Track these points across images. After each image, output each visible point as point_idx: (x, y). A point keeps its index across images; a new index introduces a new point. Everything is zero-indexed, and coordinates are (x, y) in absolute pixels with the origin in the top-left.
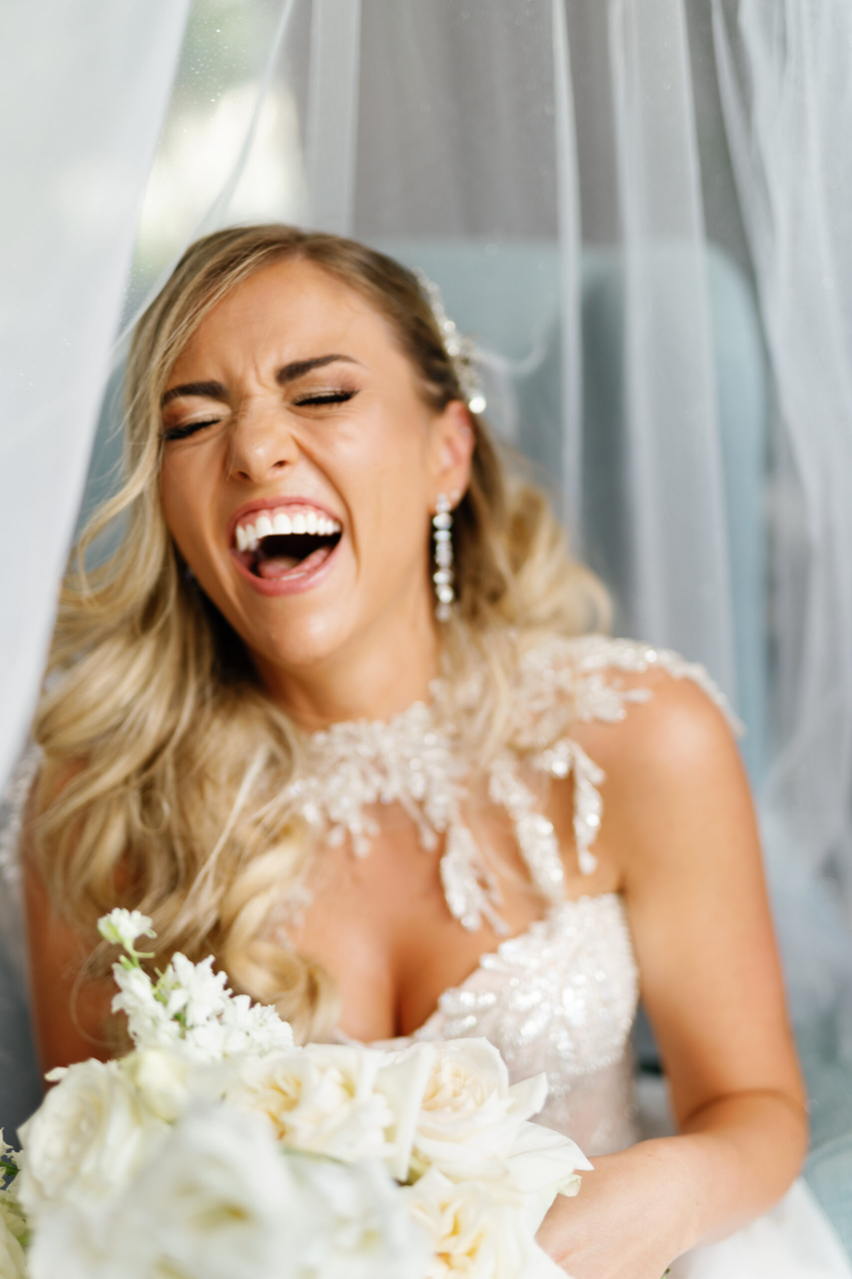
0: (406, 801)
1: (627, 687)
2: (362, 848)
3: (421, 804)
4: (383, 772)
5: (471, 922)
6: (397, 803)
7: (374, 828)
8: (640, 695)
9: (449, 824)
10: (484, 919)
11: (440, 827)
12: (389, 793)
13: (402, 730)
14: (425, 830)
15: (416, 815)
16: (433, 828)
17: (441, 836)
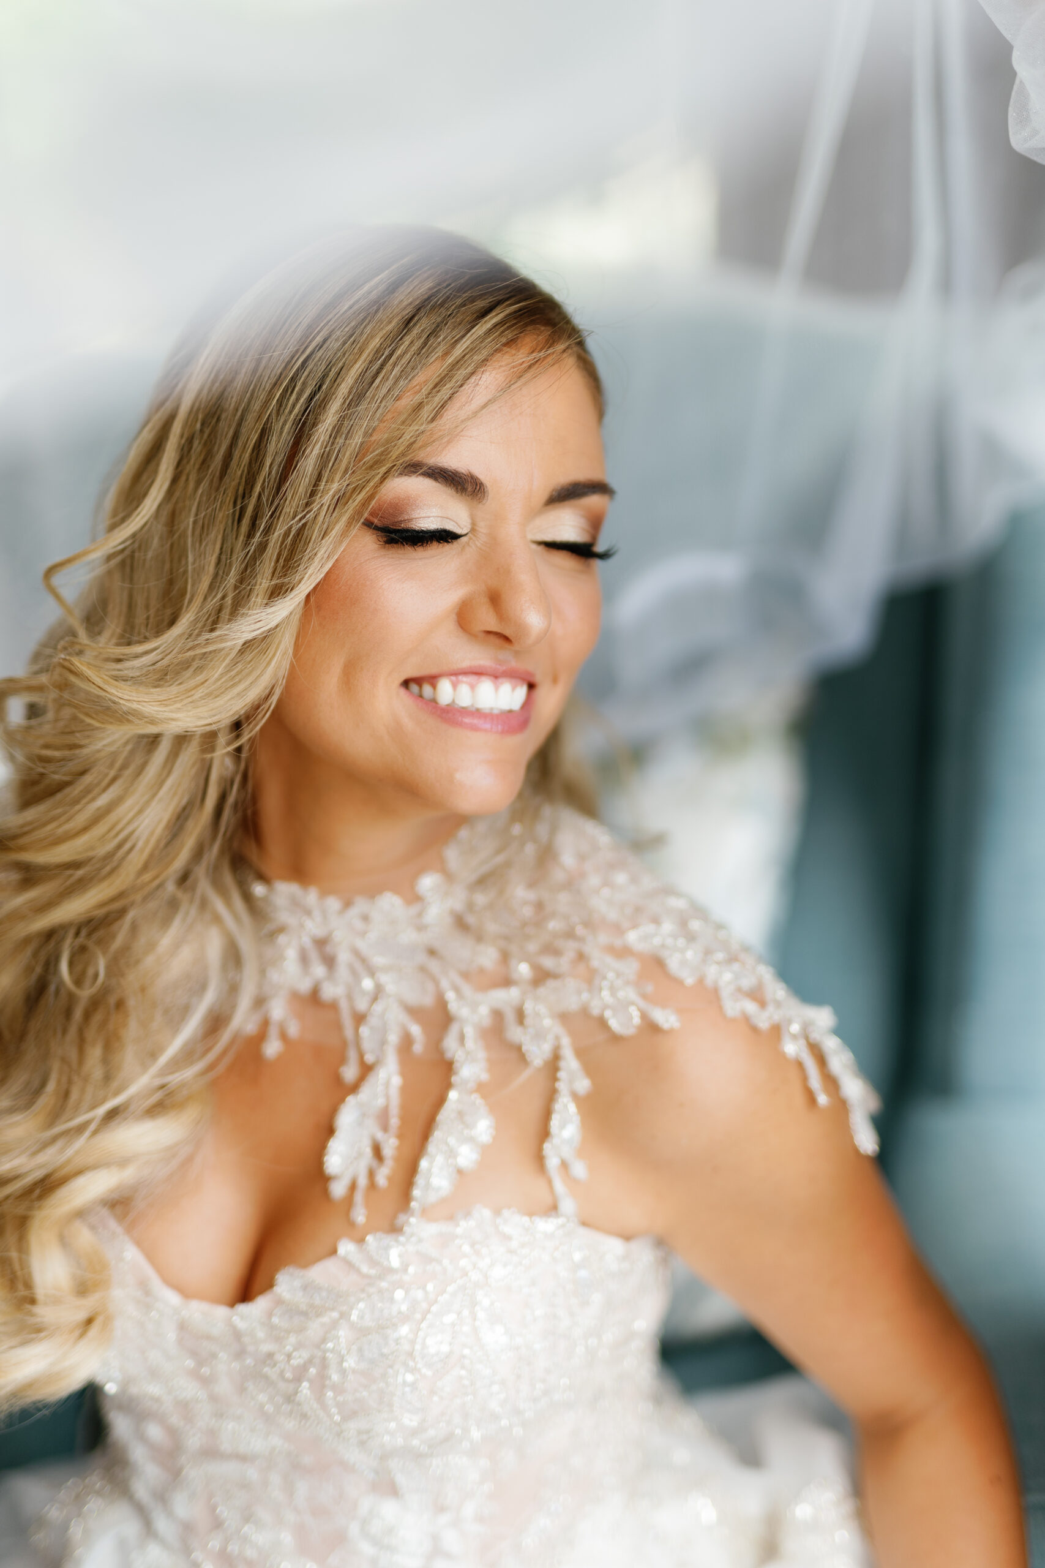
0: (345, 1009)
2: (273, 1048)
3: (360, 1020)
4: (330, 962)
5: (338, 1187)
6: (334, 1006)
9: (379, 1061)
11: (369, 1058)
12: (329, 991)
13: (366, 918)
14: (352, 1055)
15: (349, 1032)
16: (361, 1056)
17: (366, 1069)
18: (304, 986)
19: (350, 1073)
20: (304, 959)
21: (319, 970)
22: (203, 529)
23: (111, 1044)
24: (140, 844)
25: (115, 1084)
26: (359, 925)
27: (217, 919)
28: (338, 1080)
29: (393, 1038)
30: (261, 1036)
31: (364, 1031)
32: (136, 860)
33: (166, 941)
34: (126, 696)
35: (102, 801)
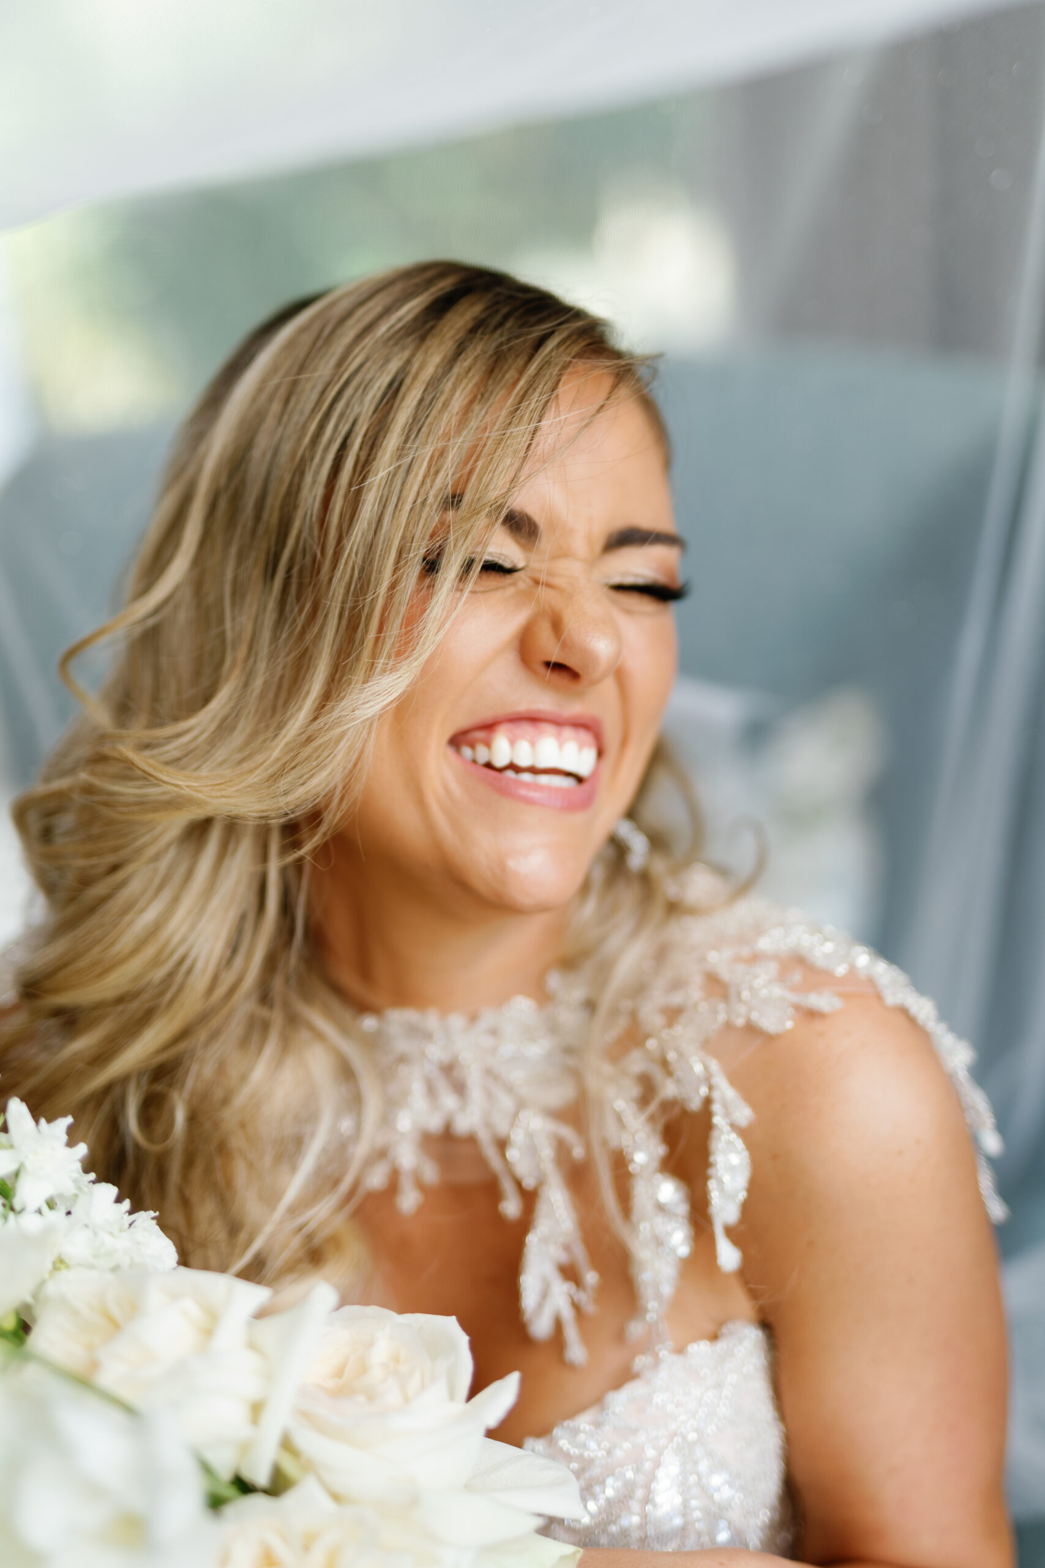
0: (485, 1138)
1: (807, 987)
2: (409, 1200)
3: (502, 1144)
4: (460, 1088)
5: (541, 1327)
6: (471, 1140)
7: (431, 1173)
8: (822, 1001)
9: (541, 1183)
10: (558, 1325)
11: (529, 1183)
12: (464, 1124)
13: (494, 1032)
14: (508, 1186)
15: (495, 1163)
16: (518, 1184)
17: (530, 1198)
18: (434, 1123)
19: (511, 1207)
20: (431, 1091)
21: (449, 1101)
22: (238, 593)
23: (224, 1195)
24: (200, 965)
25: (243, 1236)
26: (488, 1041)
27: (320, 1036)
28: (498, 1219)
29: (547, 1153)
30: (392, 1188)
31: (512, 1154)
32: (199, 982)
33: (259, 1072)
34: (178, 782)
35: (149, 916)
